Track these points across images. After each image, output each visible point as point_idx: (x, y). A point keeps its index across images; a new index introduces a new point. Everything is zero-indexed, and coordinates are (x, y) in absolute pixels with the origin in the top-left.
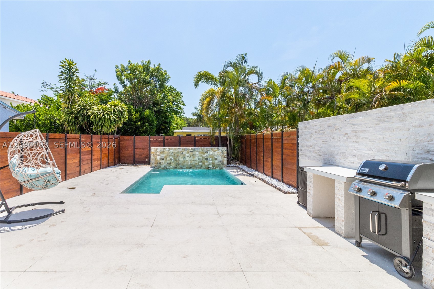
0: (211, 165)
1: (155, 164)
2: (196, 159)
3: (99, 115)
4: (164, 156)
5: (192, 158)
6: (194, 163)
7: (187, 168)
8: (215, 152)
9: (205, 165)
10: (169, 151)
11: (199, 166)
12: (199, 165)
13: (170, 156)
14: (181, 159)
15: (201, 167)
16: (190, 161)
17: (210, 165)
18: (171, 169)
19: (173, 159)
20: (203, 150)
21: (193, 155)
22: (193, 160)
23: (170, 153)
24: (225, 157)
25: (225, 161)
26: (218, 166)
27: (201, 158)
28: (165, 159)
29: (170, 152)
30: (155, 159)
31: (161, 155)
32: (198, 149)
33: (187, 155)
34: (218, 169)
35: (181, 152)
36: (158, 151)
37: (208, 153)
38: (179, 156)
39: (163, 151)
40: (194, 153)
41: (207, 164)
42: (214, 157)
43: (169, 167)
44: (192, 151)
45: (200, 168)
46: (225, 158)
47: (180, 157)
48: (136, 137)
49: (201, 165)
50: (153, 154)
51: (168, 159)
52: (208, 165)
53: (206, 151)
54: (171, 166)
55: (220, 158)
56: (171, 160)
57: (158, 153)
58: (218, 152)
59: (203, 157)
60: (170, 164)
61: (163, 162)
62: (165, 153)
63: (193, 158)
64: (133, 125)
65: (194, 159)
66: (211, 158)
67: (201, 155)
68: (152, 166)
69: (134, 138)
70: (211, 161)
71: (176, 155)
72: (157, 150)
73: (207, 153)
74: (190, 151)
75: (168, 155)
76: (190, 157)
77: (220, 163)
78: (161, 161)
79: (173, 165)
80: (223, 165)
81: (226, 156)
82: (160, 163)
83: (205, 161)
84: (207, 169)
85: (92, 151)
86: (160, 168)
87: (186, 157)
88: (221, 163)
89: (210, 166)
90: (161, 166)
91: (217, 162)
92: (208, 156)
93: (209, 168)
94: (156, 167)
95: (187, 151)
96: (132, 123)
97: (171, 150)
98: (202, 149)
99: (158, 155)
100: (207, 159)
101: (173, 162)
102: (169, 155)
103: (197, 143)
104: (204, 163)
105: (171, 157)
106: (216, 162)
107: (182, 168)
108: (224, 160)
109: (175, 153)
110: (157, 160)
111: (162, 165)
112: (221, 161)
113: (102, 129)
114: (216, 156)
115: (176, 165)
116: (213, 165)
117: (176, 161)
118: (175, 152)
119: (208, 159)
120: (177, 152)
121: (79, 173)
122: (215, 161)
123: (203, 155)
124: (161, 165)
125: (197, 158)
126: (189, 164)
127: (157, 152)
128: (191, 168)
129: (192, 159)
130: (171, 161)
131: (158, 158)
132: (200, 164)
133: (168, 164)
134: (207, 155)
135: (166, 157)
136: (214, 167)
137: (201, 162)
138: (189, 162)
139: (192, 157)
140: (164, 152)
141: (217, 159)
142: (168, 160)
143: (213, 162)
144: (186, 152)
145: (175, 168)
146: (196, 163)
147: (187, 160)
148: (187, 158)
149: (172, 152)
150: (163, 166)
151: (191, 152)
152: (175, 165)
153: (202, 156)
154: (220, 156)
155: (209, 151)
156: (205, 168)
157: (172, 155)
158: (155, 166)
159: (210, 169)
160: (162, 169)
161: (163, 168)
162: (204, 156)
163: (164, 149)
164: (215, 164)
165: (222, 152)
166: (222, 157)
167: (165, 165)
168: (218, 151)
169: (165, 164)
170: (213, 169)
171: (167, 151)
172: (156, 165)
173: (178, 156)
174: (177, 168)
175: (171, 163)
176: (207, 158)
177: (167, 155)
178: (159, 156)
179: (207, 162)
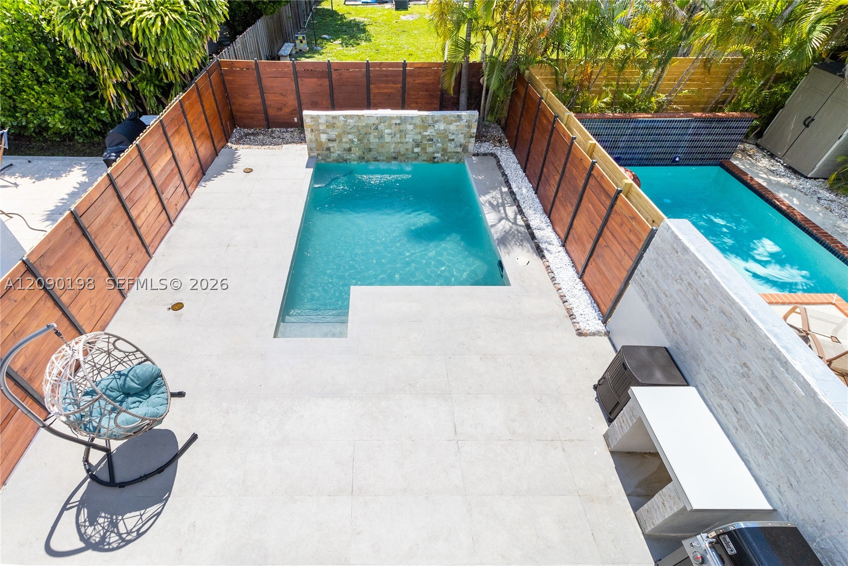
1: (318, 150)
2: (407, 140)
4: (337, 133)
5: (397, 139)
6: (402, 149)
8: (451, 124)
9: (427, 153)
10: (346, 121)
11: (413, 155)
12: (413, 152)
13: (349, 133)
14: (373, 139)
15: (418, 158)
16: (394, 145)
17: (438, 152)
18: (354, 160)
19: (356, 140)
20: (423, 121)
21: (401, 131)
22: (401, 143)
23: (349, 127)
24: (473, 135)
25: (470, 144)
26: (454, 154)
27: (419, 137)
28: (338, 141)
29: (349, 125)
30: (317, 140)
31: (329, 130)
32: (412, 118)
33: (387, 131)
34: (454, 160)
35: (374, 124)
36: (320, 123)
37: (436, 126)
38: (370, 134)
39: (332, 122)
40: (402, 127)
41: (430, 150)
42: (448, 136)
43: (348, 157)
44: (398, 122)
45: (416, 159)
46: (473, 137)
47: (372, 136)
49: (417, 153)
50: (309, 129)
51: (344, 140)
52: (434, 153)
53: (431, 122)
54: (353, 155)
55: (461, 139)
56: (352, 141)
57: (321, 128)
58: (458, 126)
59: (424, 137)
60: (350, 150)
61: (334, 147)
62: (338, 127)
63: (401, 137)
65: (404, 140)
66: (440, 137)
67: (418, 130)
68: (312, 154)
70: (439, 145)
71: (363, 132)
72: (318, 121)
73: (434, 126)
74: (393, 122)
75: (344, 131)
76: (394, 136)
77: (460, 150)
78: (330, 145)
79: (356, 152)
80: (464, 152)
81: (474, 133)
82: (328, 149)
83: (426, 144)
84: (430, 161)
86: (329, 158)
87: (386, 136)
88: (462, 148)
89: (436, 155)
90: (330, 155)
91: (453, 146)
92: (435, 134)
93: (435, 158)
94: (320, 157)
95: (388, 122)
97: (351, 121)
98: (422, 118)
99: (321, 131)
100: (432, 140)
101: (356, 147)
102: (348, 130)
104: (424, 149)
105: (350, 137)
106: (451, 147)
107: (375, 160)
108: (469, 142)
109: (360, 128)
110: (321, 142)
111: (333, 153)
112: (461, 146)
114: (453, 134)
115: (364, 153)
116: (443, 153)
117: (363, 145)
118: (360, 124)
119: (434, 139)
120: (364, 124)
122: (449, 144)
123: (422, 131)
124: (331, 153)
125: (409, 139)
126: (392, 151)
127: (318, 125)
128: (395, 160)
129: (399, 141)
130: (352, 145)
131: (323, 137)
132: (416, 150)
133: (345, 150)
134: (432, 130)
135: (340, 136)
136: (446, 158)
137: (418, 146)
138: (392, 147)
139: (398, 136)
140: (335, 124)
141: (453, 140)
142: (346, 143)
143: (445, 146)
144: (386, 124)
145: (361, 158)
146: (407, 149)
147: (387, 143)
148: (388, 139)
149: (352, 125)
150: (334, 155)
151: (396, 124)
152: (361, 153)
153: (420, 133)
154: (462, 133)
155: (435, 121)
156: (425, 158)
157: (354, 131)
158: (318, 155)
159: (436, 160)
160: (332, 161)
161: (335, 159)
162: (425, 133)
163: (333, 117)
164: (449, 150)
165: (467, 124)
166: (465, 136)
167: (340, 152)
168: (458, 124)
169: (339, 150)
170: (442, 161)
171: (342, 123)
172: (319, 152)
173: (366, 134)
174: (366, 158)
175: (352, 149)
176: (432, 137)
177: (342, 131)
178: (324, 133)
179: (431, 146)
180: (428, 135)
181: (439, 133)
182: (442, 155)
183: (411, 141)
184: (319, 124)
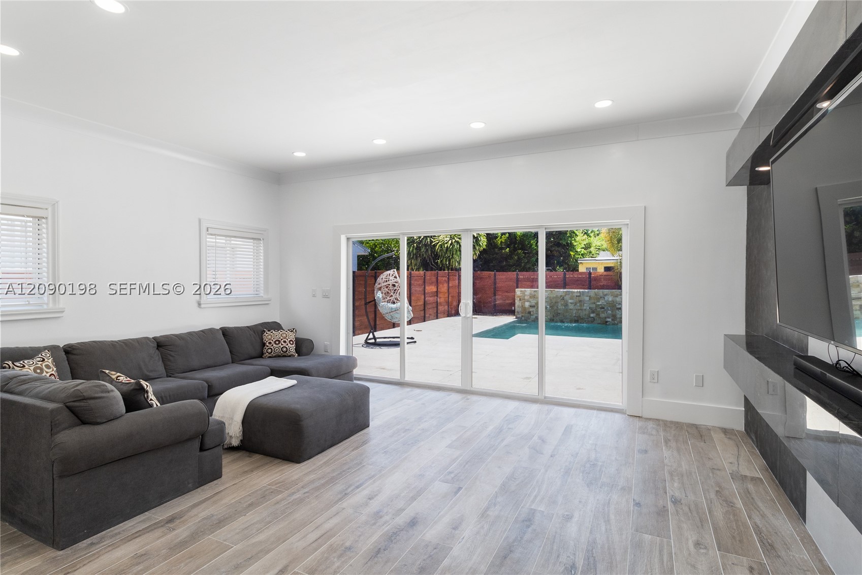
0: (609, 318)
1: (522, 313)
2: (585, 307)
3: (446, 243)
4: (536, 302)
5: (578, 306)
6: (582, 314)
7: (571, 322)
8: (617, 296)
9: (600, 318)
11: (590, 319)
12: (590, 317)
14: (560, 307)
15: (594, 321)
19: (548, 307)
20: (596, 295)
21: (580, 301)
22: (581, 309)
27: (594, 306)
28: (536, 307)
30: (522, 306)
31: (531, 300)
32: (588, 292)
33: (570, 301)
35: (561, 296)
37: (606, 298)
39: (533, 294)
40: (581, 298)
41: (603, 315)
42: (615, 305)
44: (578, 294)
45: (592, 322)
48: (497, 273)
49: (593, 317)
50: (519, 299)
52: (606, 318)
53: (602, 295)
57: (526, 298)
59: (597, 306)
61: (533, 311)
63: (580, 306)
64: (497, 254)
66: (609, 306)
67: (593, 301)
68: (518, 316)
69: (495, 274)
70: (610, 312)
71: (554, 301)
72: (524, 293)
73: (604, 298)
74: (575, 294)
76: (576, 304)
78: (531, 310)
79: (548, 316)
82: (529, 313)
83: (600, 311)
84: (604, 324)
85: (437, 292)
86: (529, 319)
87: (569, 304)
89: (608, 320)
90: (530, 317)
92: (605, 303)
93: (607, 322)
94: (523, 318)
96: (496, 250)
97: (546, 293)
98: (595, 293)
99: (526, 300)
100: (604, 308)
101: (548, 312)
103: (593, 283)
104: (598, 315)
107: (562, 321)
109: (551, 298)
110: (525, 308)
111: (532, 315)
113: (449, 263)
114: (619, 304)
115: (554, 316)
116: (613, 318)
118: (552, 296)
120: (555, 296)
121: (423, 318)
122: (617, 312)
123: (596, 301)
124: (531, 315)
128: (576, 321)
129: (579, 308)
131: (527, 304)
132: (592, 315)
134: (603, 301)
136: (616, 322)
137: (593, 312)
138: (574, 312)
139: (578, 304)
140: (535, 295)
143: (614, 313)
145: (552, 320)
146: (585, 315)
147: (571, 309)
148: (571, 307)
150: (533, 317)
151: (577, 296)
152: (552, 316)
153: (595, 303)
155: (606, 295)
156: (600, 322)
157: (547, 300)
158: (522, 316)
159: (608, 324)
160: (532, 321)
161: (533, 319)
162: (598, 303)
163: (535, 291)
164: (618, 316)
170: (613, 324)
172: (523, 314)
174: (555, 320)
176: (603, 306)
178: (528, 301)
179: (603, 312)
180: (600, 305)
181: (608, 303)
182: (612, 320)
183: (588, 308)
184: (525, 295)
